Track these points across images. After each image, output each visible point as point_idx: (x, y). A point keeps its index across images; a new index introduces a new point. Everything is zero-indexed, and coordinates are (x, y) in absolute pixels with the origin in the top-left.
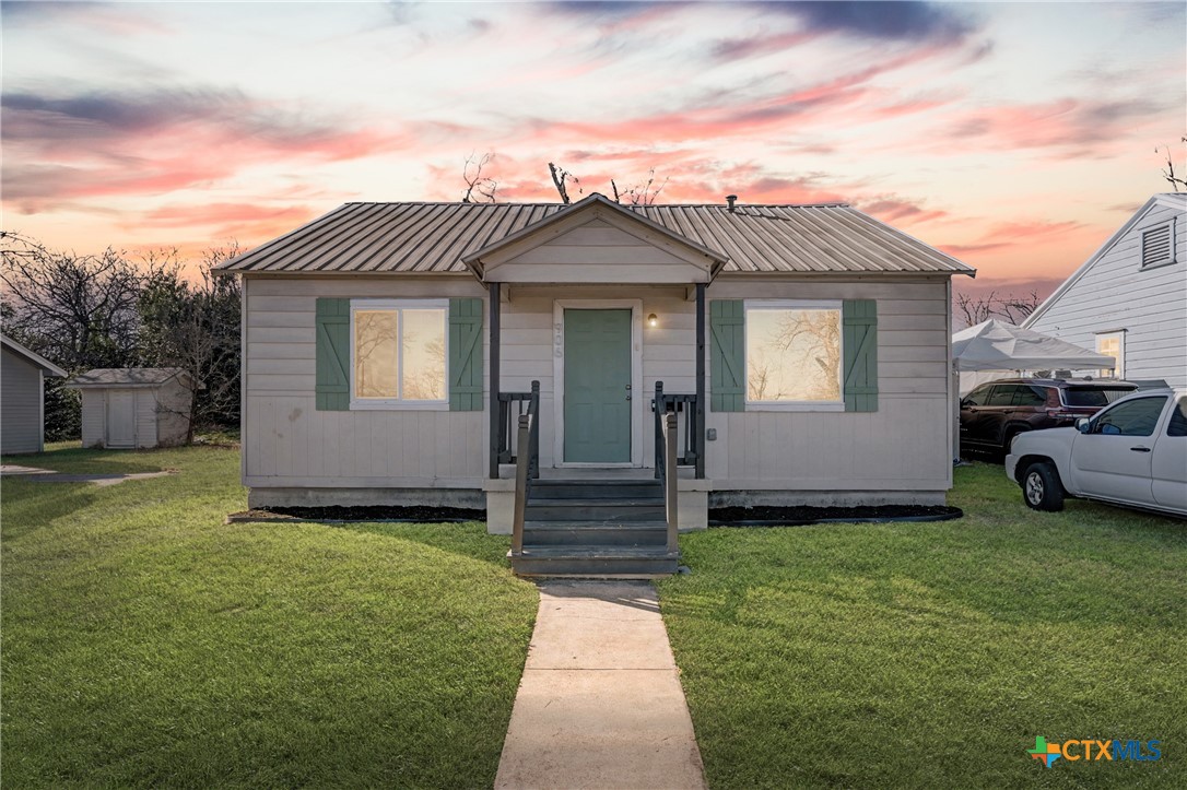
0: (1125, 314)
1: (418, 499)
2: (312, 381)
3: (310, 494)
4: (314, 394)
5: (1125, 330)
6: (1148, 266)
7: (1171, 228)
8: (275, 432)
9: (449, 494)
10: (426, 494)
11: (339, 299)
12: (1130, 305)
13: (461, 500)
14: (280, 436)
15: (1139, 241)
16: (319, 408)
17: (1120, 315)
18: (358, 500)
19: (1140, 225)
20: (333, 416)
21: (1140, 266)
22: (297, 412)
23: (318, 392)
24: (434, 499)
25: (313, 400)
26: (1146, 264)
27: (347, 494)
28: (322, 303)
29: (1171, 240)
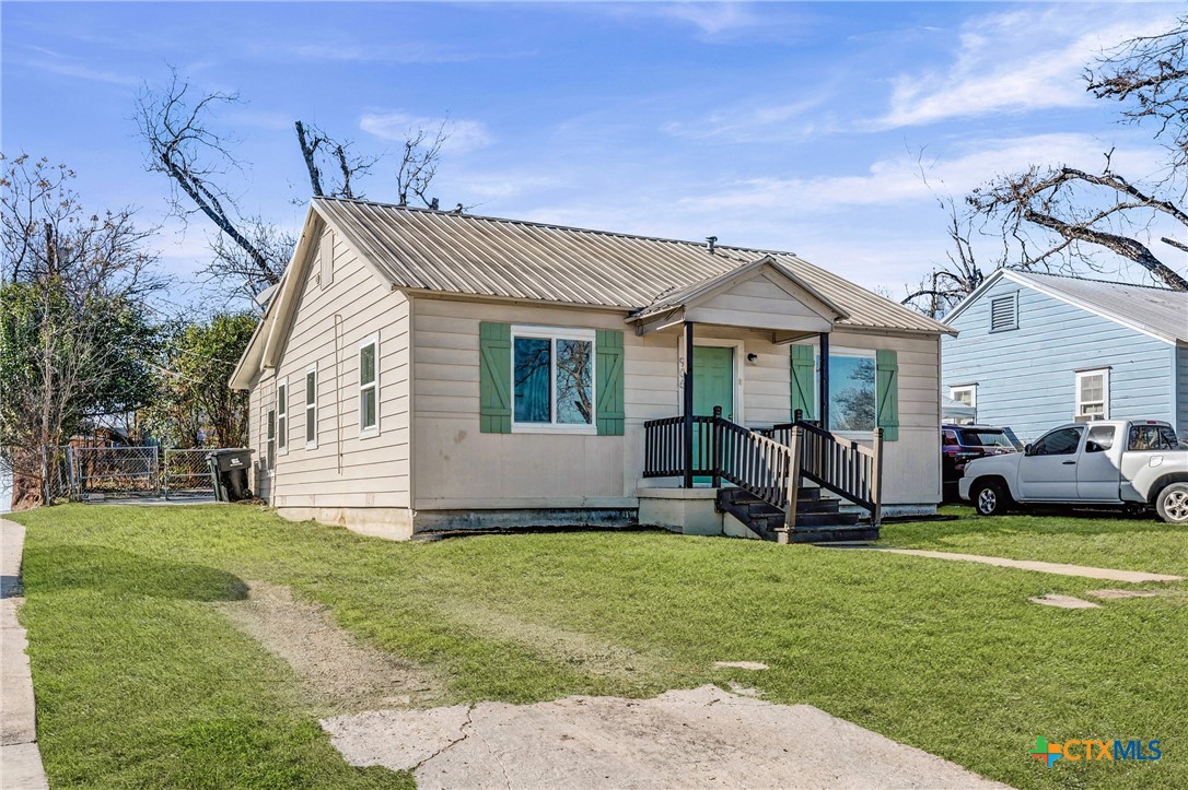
0: (977, 370)
1: (568, 519)
2: (475, 404)
3: (472, 516)
4: (478, 416)
5: (977, 384)
6: (996, 329)
7: (1015, 299)
8: (441, 453)
9: (593, 514)
10: (575, 514)
11: (502, 324)
12: (980, 362)
13: (603, 519)
14: (446, 458)
15: (989, 307)
16: (483, 430)
17: (971, 371)
18: (516, 521)
19: (991, 292)
20: (496, 438)
21: (989, 329)
22: (462, 435)
23: (481, 414)
24: (581, 519)
25: (477, 423)
26: (994, 329)
27: (506, 516)
28: (484, 326)
29: (1015, 309)
